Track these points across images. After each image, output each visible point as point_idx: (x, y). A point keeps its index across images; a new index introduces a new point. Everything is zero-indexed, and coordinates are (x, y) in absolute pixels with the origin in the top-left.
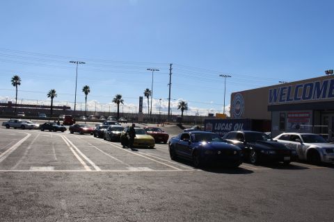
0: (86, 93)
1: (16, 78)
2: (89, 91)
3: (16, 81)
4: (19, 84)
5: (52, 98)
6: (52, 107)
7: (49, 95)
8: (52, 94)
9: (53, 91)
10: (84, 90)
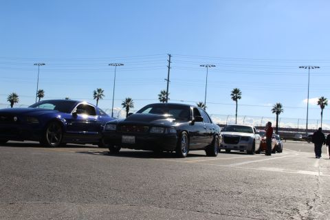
0: (322, 107)
1: (236, 91)
2: (326, 104)
3: (236, 95)
4: (240, 98)
5: (278, 113)
6: (277, 128)
7: (274, 111)
8: (278, 109)
9: (279, 106)
10: (319, 103)
